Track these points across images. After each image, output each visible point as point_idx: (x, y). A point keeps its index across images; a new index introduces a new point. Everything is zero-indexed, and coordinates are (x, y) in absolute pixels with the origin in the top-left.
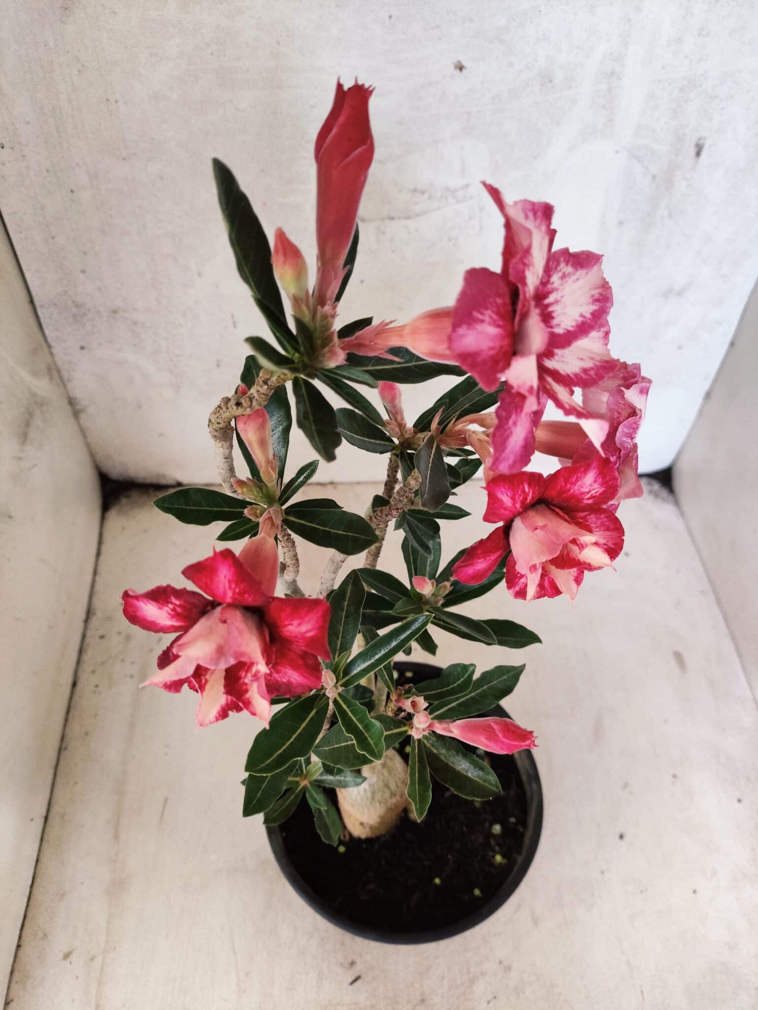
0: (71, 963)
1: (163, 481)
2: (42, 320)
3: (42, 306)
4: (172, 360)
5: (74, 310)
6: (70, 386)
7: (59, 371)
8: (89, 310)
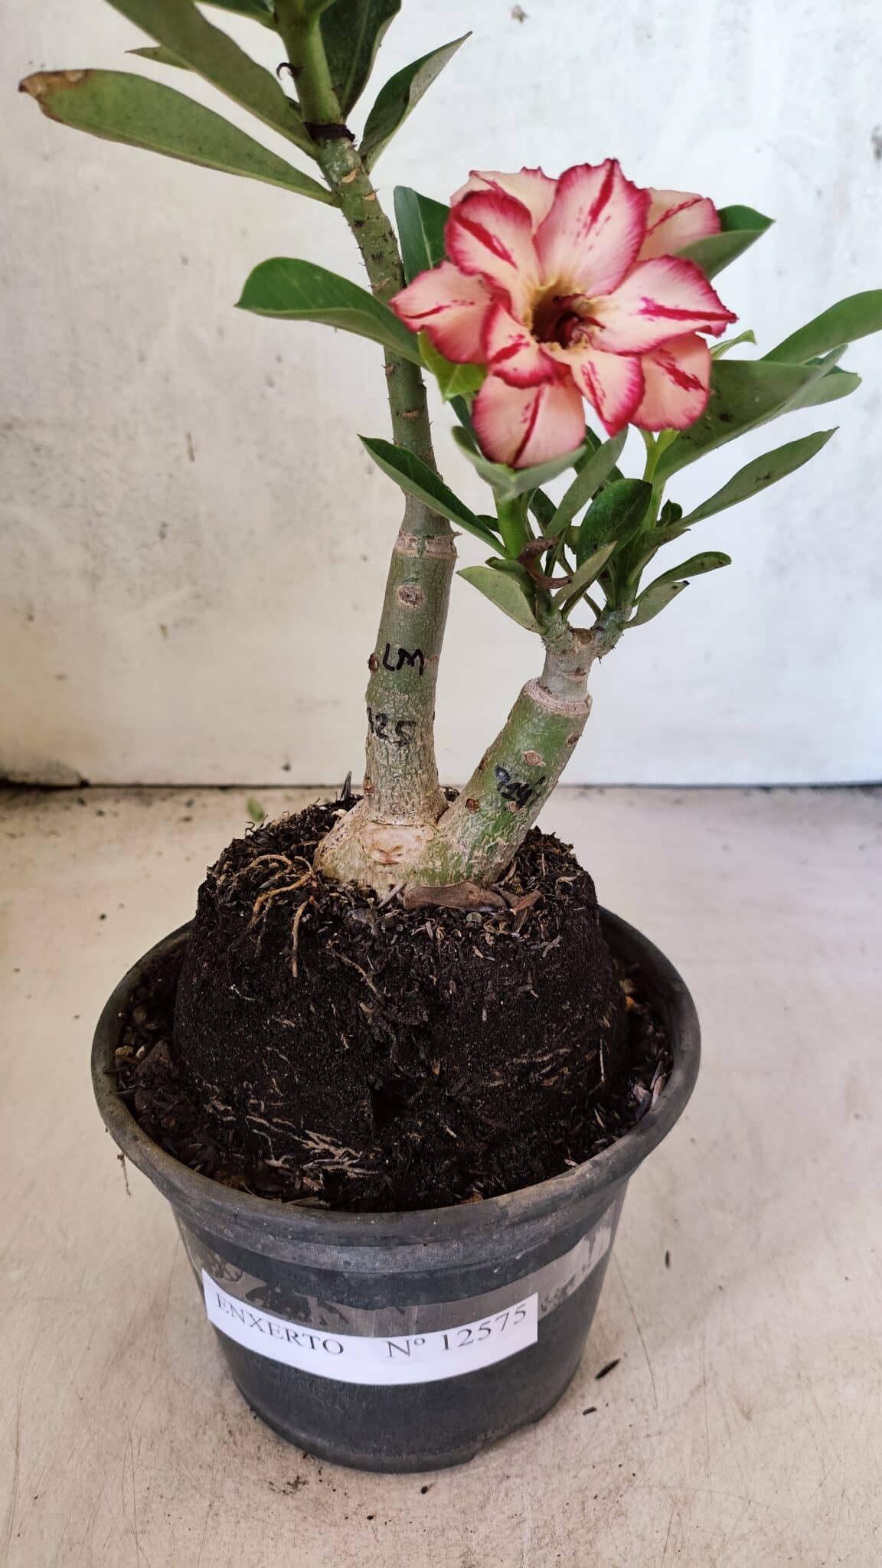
1: (56, 780)
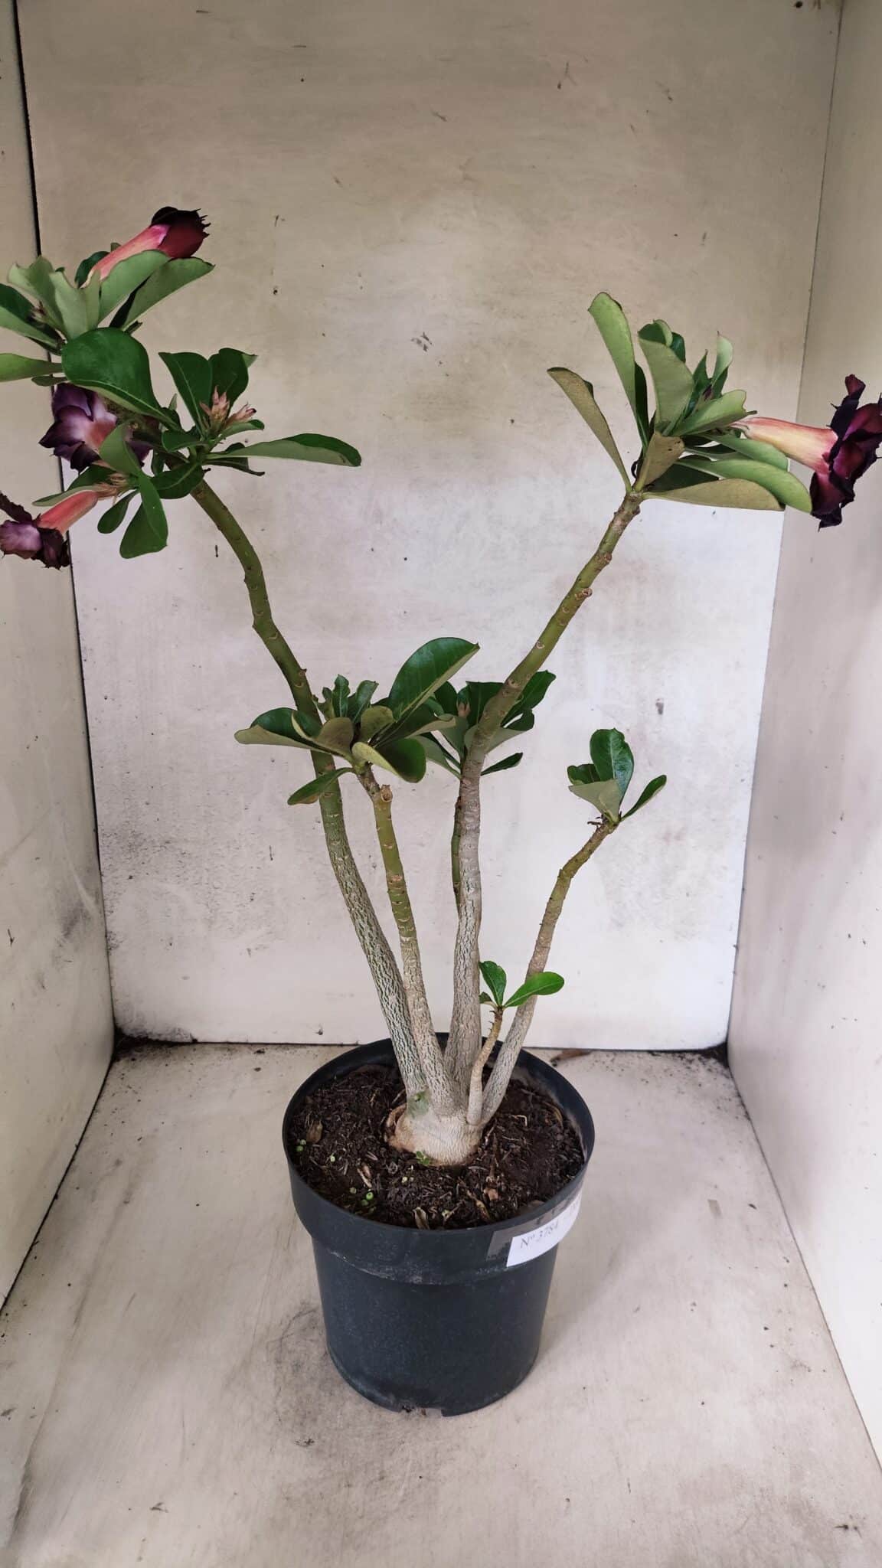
0: (9, 1419)
2: (100, 848)
3: (104, 835)
4: (210, 893)
5: (131, 840)
6: (109, 918)
7: (103, 901)
8: (145, 840)
